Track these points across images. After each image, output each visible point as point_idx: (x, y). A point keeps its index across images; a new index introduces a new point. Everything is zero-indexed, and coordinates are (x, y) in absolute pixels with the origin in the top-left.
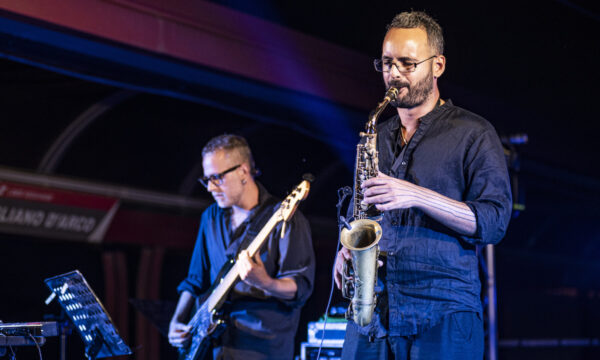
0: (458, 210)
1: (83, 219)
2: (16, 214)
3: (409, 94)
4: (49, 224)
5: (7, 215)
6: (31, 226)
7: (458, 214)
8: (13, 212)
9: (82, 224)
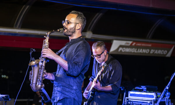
0: (63, 62)
1: (163, 51)
2: (140, 50)
3: (67, 32)
4: (151, 52)
5: (137, 50)
6: (145, 53)
7: (63, 64)
8: (139, 50)
9: (163, 52)
